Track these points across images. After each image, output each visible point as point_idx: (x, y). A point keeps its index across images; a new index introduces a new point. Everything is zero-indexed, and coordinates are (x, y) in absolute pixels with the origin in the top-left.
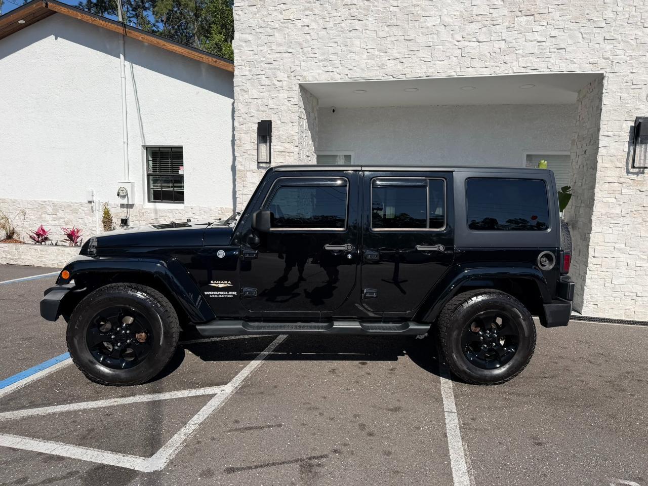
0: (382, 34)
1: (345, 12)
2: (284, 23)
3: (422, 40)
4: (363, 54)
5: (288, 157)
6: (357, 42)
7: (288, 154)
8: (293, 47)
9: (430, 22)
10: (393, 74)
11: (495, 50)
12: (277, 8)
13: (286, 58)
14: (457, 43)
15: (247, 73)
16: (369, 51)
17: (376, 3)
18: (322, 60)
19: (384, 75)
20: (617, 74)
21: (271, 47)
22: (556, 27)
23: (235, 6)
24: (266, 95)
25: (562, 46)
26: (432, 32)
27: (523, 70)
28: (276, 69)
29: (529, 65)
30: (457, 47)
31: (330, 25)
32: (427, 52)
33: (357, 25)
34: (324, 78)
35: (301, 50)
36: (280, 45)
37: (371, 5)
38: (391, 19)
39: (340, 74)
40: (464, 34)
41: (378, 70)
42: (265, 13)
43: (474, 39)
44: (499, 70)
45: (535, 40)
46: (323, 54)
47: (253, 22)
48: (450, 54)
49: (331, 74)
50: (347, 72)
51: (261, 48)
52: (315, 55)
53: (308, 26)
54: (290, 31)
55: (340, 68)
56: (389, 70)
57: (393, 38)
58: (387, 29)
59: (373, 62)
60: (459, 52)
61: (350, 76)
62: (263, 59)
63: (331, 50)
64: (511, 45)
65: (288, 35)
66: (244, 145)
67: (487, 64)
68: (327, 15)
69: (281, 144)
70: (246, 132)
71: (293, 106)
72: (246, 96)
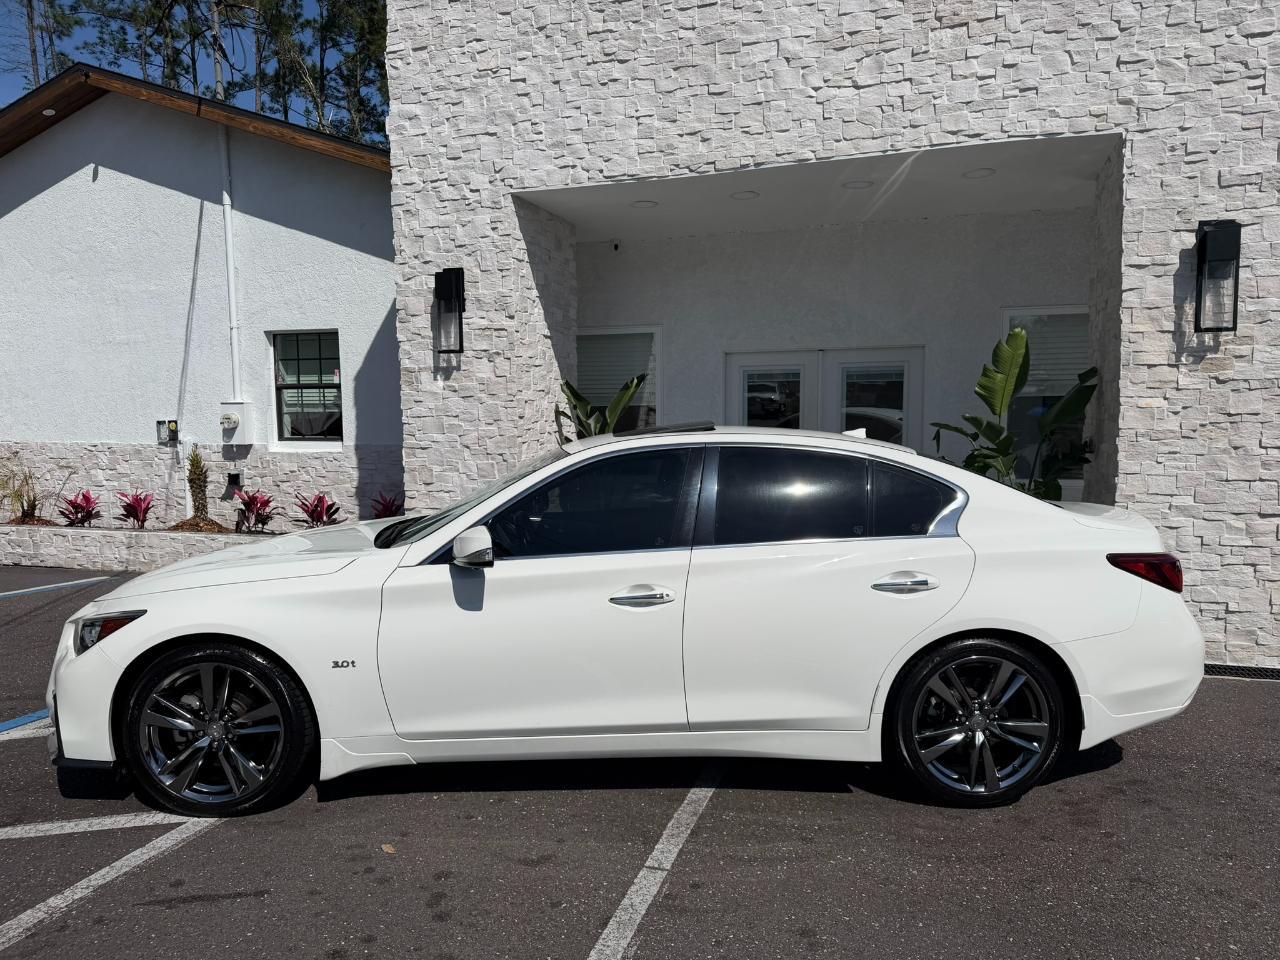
0: (665, 85)
1: (592, 48)
2: (481, 77)
3: (744, 91)
4: (629, 126)
5: (495, 339)
6: (618, 104)
7: (495, 333)
8: (498, 122)
9: (758, 54)
10: (690, 163)
11: (892, 100)
12: (466, 49)
13: (484, 144)
14: (813, 93)
15: (415, 179)
16: (641, 120)
17: (652, 25)
18: (554, 145)
19: (672, 167)
20: (1152, 133)
21: (457, 125)
22: (1015, 44)
23: (387, 50)
24: (450, 218)
25: (1031, 83)
26: (763, 75)
27: (952, 139)
28: (467, 167)
29: (963, 127)
30: (814, 100)
31: (565, 74)
32: (755, 116)
33: (617, 71)
34: (557, 180)
35: (513, 128)
36: (473, 120)
37: (642, 29)
38: (682, 54)
39: (588, 171)
40: (828, 75)
41: (660, 158)
42: (442, 61)
43: (848, 83)
44: (902, 141)
45: (972, 75)
46: (555, 132)
47: (423, 81)
48: (800, 116)
49: (571, 171)
50: (603, 165)
51: (439, 129)
52: (541, 137)
53: (524, 80)
54: (491, 91)
55: (588, 156)
56: (682, 157)
57: (687, 92)
58: (674, 74)
59: (650, 142)
60: (819, 109)
61: (606, 174)
62: (443, 150)
63: (570, 124)
64: (924, 88)
65: (488, 101)
66: (414, 319)
67: (877, 131)
68: (559, 55)
69: (484, 314)
70: (418, 294)
71: (502, 238)
72: (415, 223)
